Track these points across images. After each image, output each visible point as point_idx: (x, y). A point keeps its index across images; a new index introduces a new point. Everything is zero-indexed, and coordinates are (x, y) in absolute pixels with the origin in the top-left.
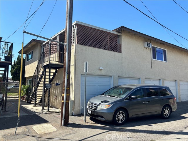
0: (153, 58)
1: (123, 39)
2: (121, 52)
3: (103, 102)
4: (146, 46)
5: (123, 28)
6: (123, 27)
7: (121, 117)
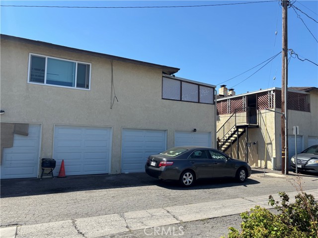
1: (311, 98)
2: (309, 111)
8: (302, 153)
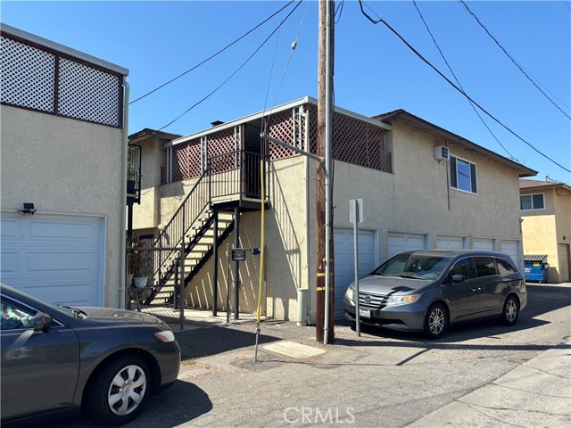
0: (452, 186)
1: (394, 140)
2: (390, 170)
3: (397, 289)
4: (440, 156)
5: (402, 115)
6: (402, 111)
7: (437, 321)
8: (374, 273)
